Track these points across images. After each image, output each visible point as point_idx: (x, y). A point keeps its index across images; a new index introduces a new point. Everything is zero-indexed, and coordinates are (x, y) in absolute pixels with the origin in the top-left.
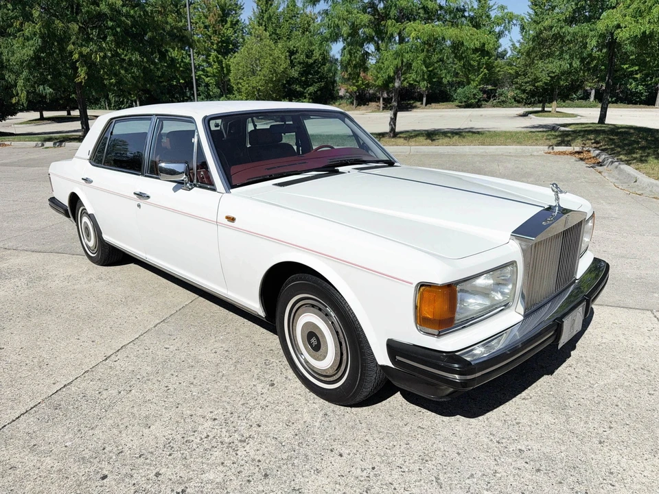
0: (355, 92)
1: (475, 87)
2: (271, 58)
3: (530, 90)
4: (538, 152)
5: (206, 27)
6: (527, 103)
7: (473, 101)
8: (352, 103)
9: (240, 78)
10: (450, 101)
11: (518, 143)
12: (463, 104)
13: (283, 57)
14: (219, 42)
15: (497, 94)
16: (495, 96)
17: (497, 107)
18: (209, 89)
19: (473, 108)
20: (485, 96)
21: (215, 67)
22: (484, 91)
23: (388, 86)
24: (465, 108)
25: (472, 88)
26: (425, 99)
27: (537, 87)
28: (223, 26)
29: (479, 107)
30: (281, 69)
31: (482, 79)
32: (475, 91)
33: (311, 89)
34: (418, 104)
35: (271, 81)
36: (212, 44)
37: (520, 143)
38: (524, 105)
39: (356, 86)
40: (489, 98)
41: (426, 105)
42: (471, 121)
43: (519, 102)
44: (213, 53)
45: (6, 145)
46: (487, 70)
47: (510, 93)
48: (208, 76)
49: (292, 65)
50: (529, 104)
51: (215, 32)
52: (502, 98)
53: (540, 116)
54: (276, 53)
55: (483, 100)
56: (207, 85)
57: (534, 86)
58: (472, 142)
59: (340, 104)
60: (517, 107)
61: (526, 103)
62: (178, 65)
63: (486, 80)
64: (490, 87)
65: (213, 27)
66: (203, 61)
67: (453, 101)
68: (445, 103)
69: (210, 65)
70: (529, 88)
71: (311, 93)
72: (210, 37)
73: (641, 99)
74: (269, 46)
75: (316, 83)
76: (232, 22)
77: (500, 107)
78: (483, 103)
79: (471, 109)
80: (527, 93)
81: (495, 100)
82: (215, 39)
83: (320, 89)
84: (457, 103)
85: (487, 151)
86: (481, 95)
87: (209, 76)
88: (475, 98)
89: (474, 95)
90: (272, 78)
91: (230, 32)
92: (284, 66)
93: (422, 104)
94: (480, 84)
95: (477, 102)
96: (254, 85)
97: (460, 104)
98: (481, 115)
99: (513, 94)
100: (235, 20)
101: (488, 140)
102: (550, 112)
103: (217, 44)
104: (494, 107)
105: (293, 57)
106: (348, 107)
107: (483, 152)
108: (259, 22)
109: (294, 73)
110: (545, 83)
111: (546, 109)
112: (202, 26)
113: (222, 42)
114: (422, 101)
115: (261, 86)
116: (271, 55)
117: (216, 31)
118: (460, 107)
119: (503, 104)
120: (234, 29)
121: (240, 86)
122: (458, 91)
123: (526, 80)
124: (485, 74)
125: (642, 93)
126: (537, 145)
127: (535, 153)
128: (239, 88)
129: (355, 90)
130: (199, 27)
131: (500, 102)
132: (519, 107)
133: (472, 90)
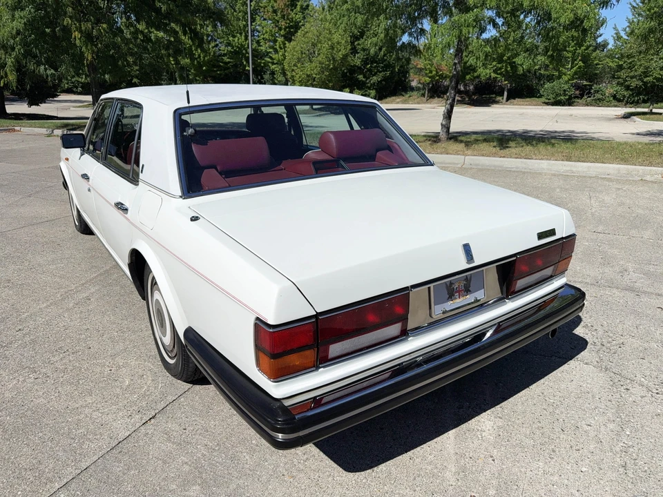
0: (428, 84)
1: (567, 82)
2: (330, 43)
3: (636, 87)
4: (652, 175)
5: (275, 12)
6: (629, 103)
7: (562, 98)
8: (423, 95)
9: (295, 65)
10: (536, 97)
11: (622, 160)
12: (552, 100)
13: (343, 42)
14: (286, 28)
15: (592, 91)
16: (589, 93)
17: (591, 105)
18: (275, 78)
19: (563, 106)
20: (577, 92)
21: (281, 53)
22: (577, 87)
23: (465, 78)
24: (553, 105)
25: (563, 84)
26: (506, 93)
27: (645, 84)
28: (292, 10)
29: (570, 104)
30: (340, 55)
31: (576, 73)
32: (566, 87)
33: (375, 79)
34: (499, 98)
35: (327, 69)
36: (280, 29)
37: (625, 161)
38: (625, 105)
39: (430, 77)
40: (581, 96)
41: (507, 101)
42: (557, 122)
43: (619, 100)
44: (280, 40)
45: (14, 130)
46: (584, 63)
47: (609, 89)
48: (273, 64)
49: (354, 51)
50: (631, 103)
51: (283, 17)
52: (598, 96)
53: (647, 119)
54: (336, 37)
55: (576, 97)
56: (273, 73)
57: (642, 81)
58: (553, 155)
59: (410, 96)
60: (616, 106)
61: (627, 102)
62: (244, 51)
63: (581, 74)
64: (585, 83)
65: (282, 11)
66: (271, 47)
67: (539, 97)
68: (529, 100)
69: (276, 51)
70: (634, 83)
71: (374, 83)
72: (278, 22)
74: (329, 30)
75: (380, 72)
76: (302, 6)
77: (594, 106)
78: (576, 100)
79: (559, 107)
80: (632, 90)
81: (590, 97)
82: (283, 23)
83: (385, 79)
84: (543, 99)
85: (574, 170)
86: (573, 92)
87: (275, 64)
88: (565, 95)
89: (565, 91)
90: (329, 66)
91: (299, 17)
92: (343, 52)
93: (503, 99)
94: (573, 78)
95: (568, 100)
96: (309, 73)
97: (547, 101)
98: (571, 115)
99: (612, 91)
100: (305, 4)
101: (577, 153)
102: (661, 114)
103: (285, 30)
104: (587, 105)
105: (356, 43)
106: (419, 99)
107: (567, 171)
108: (329, 7)
109: (357, 61)
110: (655, 78)
111: (654, 110)
112: (271, 10)
113: (290, 27)
114: (503, 96)
115: (316, 74)
116: (330, 40)
117: (284, 15)
118: (547, 104)
119: (599, 102)
120: (303, 13)
121: (294, 74)
122: (546, 86)
123: (632, 74)
124: (580, 68)
126: (651, 164)
127: (648, 178)
128: (293, 76)
129: (428, 82)
130: (268, 12)
131: (595, 100)
132: (619, 107)
133: (563, 86)
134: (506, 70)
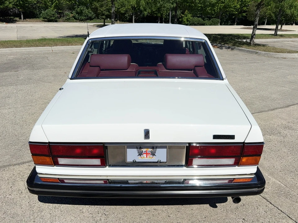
7: (53, 18)
15: (65, 15)
17: (66, 22)
19: (53, 22)
20: (59, 15)
22: (57, 13)
24: (48, 22)
25: (51, 11)
26: (22, 16)
29: (56, 21)
31: (55, 6)
34: (17, 19)
38: (79, 21)
40: (60, 17)
41: (23, 20)
43: (76, 19)
46: (58, 1)
52: (68, 17)
55: (58, 18)
60: (76, 22)
61: (80, 20)
67: (39, 18)
68: (34, 19)
73: (127, 20)
77: (68, 22)
81: (64, 18)
84: (41, 19)
86: (57, 15)
88: (54, 17)
89: (53, 14)
93: (20, 18)
94: (54, 9)
95: (55, 19)
97: (44, 20)
99: (73, 15)
104: (64, 22)
118: (45, 21)
122: (43, 12)
124: (56, 3)
125: (127, 17)
131: (67, 19)
132: (77, 22)
133: (52, 12)
134: (20, 3)
